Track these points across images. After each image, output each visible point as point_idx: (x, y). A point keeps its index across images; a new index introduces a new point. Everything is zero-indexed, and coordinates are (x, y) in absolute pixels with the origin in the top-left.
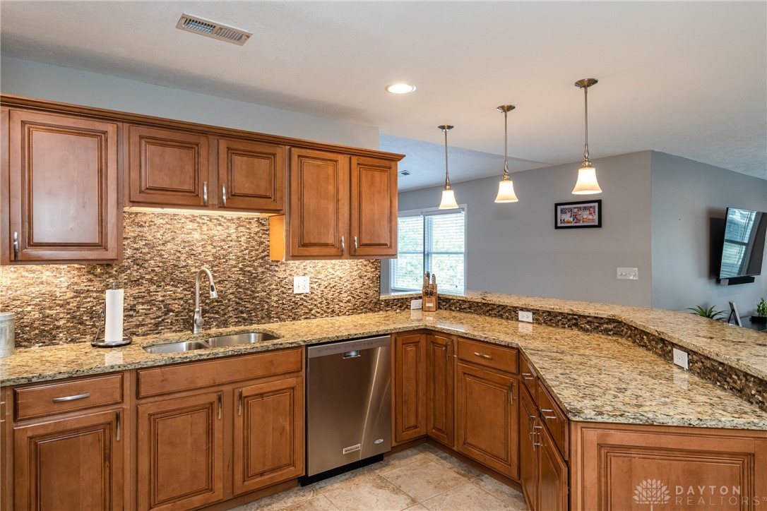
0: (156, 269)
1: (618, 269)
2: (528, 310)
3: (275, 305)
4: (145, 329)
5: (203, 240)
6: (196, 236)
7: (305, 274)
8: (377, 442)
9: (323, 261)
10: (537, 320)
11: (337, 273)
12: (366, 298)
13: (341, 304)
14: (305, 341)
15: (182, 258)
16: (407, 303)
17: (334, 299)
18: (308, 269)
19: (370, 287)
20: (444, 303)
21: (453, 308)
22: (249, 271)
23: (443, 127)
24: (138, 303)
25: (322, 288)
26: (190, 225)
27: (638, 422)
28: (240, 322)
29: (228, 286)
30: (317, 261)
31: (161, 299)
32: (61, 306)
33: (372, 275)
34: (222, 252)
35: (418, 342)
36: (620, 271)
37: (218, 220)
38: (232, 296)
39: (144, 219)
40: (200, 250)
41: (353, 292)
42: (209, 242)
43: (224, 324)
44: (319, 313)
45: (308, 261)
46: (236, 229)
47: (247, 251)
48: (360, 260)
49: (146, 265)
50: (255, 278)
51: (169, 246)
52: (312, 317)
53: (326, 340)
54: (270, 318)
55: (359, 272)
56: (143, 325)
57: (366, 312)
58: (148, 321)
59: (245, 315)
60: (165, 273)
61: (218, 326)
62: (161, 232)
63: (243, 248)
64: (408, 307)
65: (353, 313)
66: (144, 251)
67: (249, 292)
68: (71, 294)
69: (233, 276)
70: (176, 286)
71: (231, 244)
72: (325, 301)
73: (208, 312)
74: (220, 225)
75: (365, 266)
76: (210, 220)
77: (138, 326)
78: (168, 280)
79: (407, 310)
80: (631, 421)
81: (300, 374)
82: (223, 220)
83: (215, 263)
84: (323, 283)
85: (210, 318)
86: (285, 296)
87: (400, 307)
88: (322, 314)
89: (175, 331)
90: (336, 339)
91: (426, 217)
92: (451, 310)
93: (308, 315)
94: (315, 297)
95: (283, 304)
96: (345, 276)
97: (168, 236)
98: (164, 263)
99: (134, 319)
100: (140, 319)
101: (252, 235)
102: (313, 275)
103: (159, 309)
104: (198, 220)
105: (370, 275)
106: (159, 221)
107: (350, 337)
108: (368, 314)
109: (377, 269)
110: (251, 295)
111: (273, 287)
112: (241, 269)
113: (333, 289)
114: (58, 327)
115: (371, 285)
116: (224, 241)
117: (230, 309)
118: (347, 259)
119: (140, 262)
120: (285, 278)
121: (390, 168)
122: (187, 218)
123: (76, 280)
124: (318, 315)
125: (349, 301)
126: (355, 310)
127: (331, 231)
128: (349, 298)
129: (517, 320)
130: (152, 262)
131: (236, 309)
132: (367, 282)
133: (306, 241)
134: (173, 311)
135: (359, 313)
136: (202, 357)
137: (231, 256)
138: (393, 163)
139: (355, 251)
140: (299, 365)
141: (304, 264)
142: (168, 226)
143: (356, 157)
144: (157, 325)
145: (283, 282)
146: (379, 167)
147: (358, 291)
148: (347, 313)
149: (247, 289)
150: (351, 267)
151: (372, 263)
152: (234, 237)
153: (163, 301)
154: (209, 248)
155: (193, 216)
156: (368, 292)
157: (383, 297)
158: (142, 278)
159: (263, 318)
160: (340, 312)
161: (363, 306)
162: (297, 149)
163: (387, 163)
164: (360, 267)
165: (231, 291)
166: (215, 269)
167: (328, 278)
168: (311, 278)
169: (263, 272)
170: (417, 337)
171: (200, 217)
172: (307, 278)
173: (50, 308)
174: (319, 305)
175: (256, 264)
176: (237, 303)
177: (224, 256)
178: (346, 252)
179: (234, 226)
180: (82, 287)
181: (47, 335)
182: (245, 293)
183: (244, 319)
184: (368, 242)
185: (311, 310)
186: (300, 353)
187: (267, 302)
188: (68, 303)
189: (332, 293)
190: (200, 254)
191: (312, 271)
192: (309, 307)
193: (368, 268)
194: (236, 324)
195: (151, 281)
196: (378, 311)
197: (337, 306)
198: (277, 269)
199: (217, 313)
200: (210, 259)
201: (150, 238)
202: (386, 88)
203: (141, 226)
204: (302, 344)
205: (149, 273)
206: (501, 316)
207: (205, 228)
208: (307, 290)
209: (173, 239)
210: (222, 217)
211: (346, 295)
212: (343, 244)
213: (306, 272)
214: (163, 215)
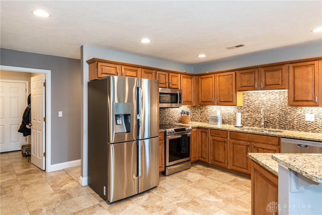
0: (253, 108)
3: (296, 124)
4: (250, 125)
5: (267, 99)
6: (265, 98)
7: (312, 113)
15: (260, 105)
18: (314, 111)
22: (284, 111)
24: (248, 117)
26: (263, 95)
29: (276, 115)
31: (254, 117)
32: (232, 116)
34: (273, 103)
37: (272, 93)
38: (277, 119)
39: (250, 94)
40: (266, 103)
42: (269, 100)
43: (274, 128)
46: (279, 95)
47: (283, 103)
49: (250, 107)
50: (287, 113)
51: (257, 101)
52: (316, 132)
53: (289, 137)
54: (294, 129)
56: (250, 124)
58: (251, 123)
59: (282, 126)
60: (255, 109)
61: (272, 128)
62: (254, 98)
63: (281, 102)
66: (250, 103)
67: (284, 118)
68: (234, 113)
69: (278, 112)
70: (258, 114)
71: (277, 101)
73: (268, 123)
74: (273, 94)
76: (269, 93)
77: (248, 124)
78: (256, 112)
82: (274, 93)
83: (271, 107)
85: (270, 125)
86: (301, 121)
89: (258, 127)
90: (294, 138)
93: (314, 131)
94: (318, 124)
95: (300, 124)
97: (256, 99)
98: (255, 106)
99: (247, 122)
100: (249, 122)
101: (285, 97)
103: (254, 120)
104: (265, 93)
106: (253, 94)
107: (302, 139)
110: (285, 119)
111: (295, 117)
112: (281, 110)
114: (231, 121)
116: (274, 100)
117: (277, 123)
119: (249, 106)
120: (301, 114)
122: (262, 93)
123: (235, 110)
124: (320, 132)
130: (252, 106)
131: (279, 123)
133: (296, 99)
134: (257, 121)
137: (277, 105)
141: (311, 109)
142: (256, 96)
144: (253, 124)
145: (300, 116)
149: (283, 117)
152: (278, 98)
153: (255, 118)
154: (269, 102)
155: (264, 92)
158: (249, 110)
159: (290, 128)
162: (291, 65)
165: (277, 117)
166: (271, 109)
168: (315, 115)
169: (290, 111)
171: (266, 92)
172: (313, 115)
173: (230, 116)
175: (287, 108)
176: (279, 121)
177: (274, 105)
179: (278, 94)
180: (236, 112)
181: (229, 123)
182: (282, 118)
183: (282, 127)
185: (315, 129)
187: (292, 123)
188: (233, 115)
190: (266, 104)
191: (316, 112)
192: (314, 127)
194: (279, 128)
195: (251, 111)
198: (297, 110)
199: (272, 123)
200: (269, 106)
201: (251, 99)
203: (249, 96)
204: (278, 136)
205: (251, 109)
207: (268, 96)
208: (313, 120)
209: (258, 99)
210: (274, 92)
214: (255, 93)
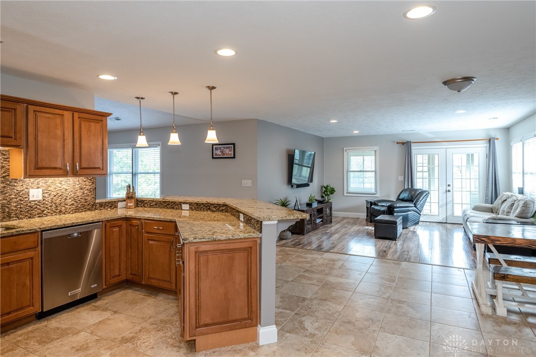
1: (243, 181)
2: (187, 203)
3: (14, 209)
7: (38, 188)
8: (93, 286)
9: (52, 179)
10: (191, 208)
11: (63, 187)
12: (86, 202)
13: (67, 206)
14: (40, 228)
16: (116, 204)
17: (61, 203)
18: (41, 184)
19: (88, 195)
20: (141, 203)
21: (146, 206)
23: (138, 98)
25: (52, 197)
27: (210, 240)
30: (48, 179)
33: (90, 187)
35: (121, 226)
36: (244, 182)
41: (76, 199)
44: (49, 213)
45: (41, 179)
48: (81, 178)
52: (44, 216)
53: (56, 227)
54: (10, 218)
55: (80, 185)
57: (85, 211)
64: (116, 207)
65: (75, 212)
72: (54, 205)
75: (85, 181)
79: (115, 209)
80: (207, 240)
81: (37, 249)
84: (52, 193)
86: (22, 202)
87: (111, 207)
88: (52, 214)
90: (63, 226)
91: (134, 149)
92: (144, 207)
93: (41, 214)
94: (47, 203)
95: (21, 208)
96: (70, 188)
102: (45, 188)
105: (88, 187)
107: (74, 225)
108: (87, 212)
109: (93, 184)
111: (13, 196)
113: (60, 197)
115: (89, 194)
118: (71, 177)
120: (23, 190)
121: (102, 121)
124: (48, 214)
125: (73, 204)
126: (77, 210)
127: (60, 159)
128: (72, 202)
129: (182, 209)
132: (86, 192)
133: (40, 165)
135: (80, 212)
138: (104, 118)
139: (77, 172)
140: (36, 243)
141: (38, 181)
143: (77, 113)
145: (21, 193)
146: (94, 120)
147: (80, 198)
148: (71, 212)
150: (74, 182)
151: (90, 180)
156: (87, 198)
157: (98, 201)
159: (4, 218)
160: (66, 211)
161: (83, 207)
162: (32, 106)
163: (100, 118)
164: (81, 182)
167: (56, 190)
168: (43, 190)
170: (120, 222)
172: (40, 190)
174: (49, 208)
178: (70, 173)
184: (86, 166)
185: (43, 211)
186: (36, 236)
189: (59, 199)
191: (44, 185)
192: (42, 209)
193: (87, 183)
196: (95, 210)
197: (63, 208)
198: (16, 184)
202: (98, 76)
204: (38, 230)
206: (173, 208)
208: (40, 198)
211: (70, 201)
212: (68, 168)
213: (39, 186)
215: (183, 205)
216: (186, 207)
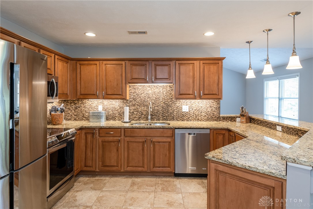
0: (139, 102)
2: (280, 126)
3: (175, 115)
4: (136, 119)
5: (152, 93)
6: (150, 92)
7: (187, 105)
8: (203, 169)
9: (194, 100)
10: (283, 130)
11: (200, 105)
12: (213, 115)
13: (202, 117)
15: (146, 99)
16: (235, 119)
17: (198, 114)
18: (188, 103)
19: (215, 111)
20: (253, 120)
22: (166, 103)
23: (248, 42)
24: (135, 111)
25: (194, 110)
26: (149, 88)
28: (164, 120)
29: (160, 108)
30: (191, 100)
31: (140, 110)
32: (117, 111)
33: (216, 106)
34: (158, 97)
37: (157, 86)
38: (161, 111)
39: (136, 87)
40: (151, 96)
41: (207, 113)
42: (154, 94)
43: (158, 120)
44: (192, 119)
45: (188, 100)
46: (162, 89)
47: (166, 97)
48: (211, 100)
49: (136, 100)
50: (169, 105)
51: (143, 95)
52: (189, 120)
54: (174, 119)
55: (210, 105)
56: (136, 118)
57: (213, 121)
58: (137, 117)
59: (165, 117)
60: (141, 103)
61: (157, 120)
62: (140, 91)
63: (164, 96)
64: (235, 121)
65: (207, 121)
66: (136, 96)
67: (167, 110)
68: (119, 108)
69: (161, 104)
70: (144, 107)
71: (161, 94)
72: (195, 115)
73: (154, 116)
74: (157, 88)
75: (213, 102)
76: (154, 87)
77: (134, 118)
78: (142, 105)
82: (158, 86)
83: (156, 100)
84: (194, 108)
85: (154, 117)
86: (179, 112)
87: (231, 120)
88: (194, 120)
89: (144, 120)
90: (185, 128)
91: (280, 80)
92: (255, 123)
94: (191, 113)
95: (178, 115)
96: (204, 106)
97: (142, 92)
98: (141, 100)
99: (133, 116)
100: (135, 116)
101: (168, 91)
102: (190, 105)
103: (140, 113)
104: (151, 87)
105: (215, 106)
106: (140, 88)
108: (214, 122)
109: (218, 104)
110: (167, 111)
111: (175, 109)
112: (164, 103)
113: (198, 111)
114: (116, 116)
115: (216, 110)
116: (158, 93)
117: (160, 115)
118: (198, 99)
119: (135, 99)
120: (179, 106)
121: (218, 63)
122: (147, 86)
123: (120, 104)
124: (192, 120)
125: (205, 116)
126: (208, 120)
127: (191, 89)
128: (205, 115)
129: (276, 130)
130: (138, 99)
131: (162, 115)
132: (213, 109)
133: (181, 93)
134: (143, 114)
135: (210, 121)
136: (141, 127)
137: (161, 98)
139: (201, 97)
140: (172, 135)
141: (186, 101)
142: (142, 89)
143: (202, 61)
144: (139, 118)
145: (178, 107)
146: (213, 63)
147: (210, 112)
148: (204, 120)
149: (166, 109)
150: (206, 103)
151: (216, 102)
152: (162, 92)
153: (141, 111)
154: (154, 95)
155: (149, 86)
156: (214, 113)
157: (221, 115)
158: (135, 104)
159: (171, 119)
160: (201, 120)
161: (212, 118)
162: (178, 61)
164: (210, 103)
165: (160, 109)
166: (156, 102)
167: (196, 107)
168: (189, 106)
169: (171, 104)
171: (151, 86)
172: (188, 106)
173: (115, 111)
174: (192, 116)
175: (169, 101)
176: (163, 113)
177: (159, 98)
179: (162, 88)
180: (121, 106)
181: (114, 118)
182: (165, 110)
183: (165, 119)
184: (207, 93)
185: (189, 118)
186: (172, 131)
187: (173, 114)
188: (118, 110)
189: (198, 112)
190: (151, 97)
191: (190, 104)
192: (188, 117)
193: (214, 103)
194: (162, 120)
195: (138, 105)
196: (219, 121)
197: (200, 118)
198: (176, 103)
199: (156, 116)
200: (154, 99)
201: (137, 92)
202: (204, 34)
203: (135, 89)
205: (137, 103)
207: (153, 89)
208: (188, 111)
209: (144, 93)
210: (158, 85)
211: (204, 113)
213: (187, 104)
214: (141, 86)
215: (277, 126)
216: (279, 128)
